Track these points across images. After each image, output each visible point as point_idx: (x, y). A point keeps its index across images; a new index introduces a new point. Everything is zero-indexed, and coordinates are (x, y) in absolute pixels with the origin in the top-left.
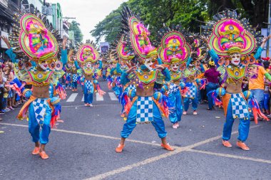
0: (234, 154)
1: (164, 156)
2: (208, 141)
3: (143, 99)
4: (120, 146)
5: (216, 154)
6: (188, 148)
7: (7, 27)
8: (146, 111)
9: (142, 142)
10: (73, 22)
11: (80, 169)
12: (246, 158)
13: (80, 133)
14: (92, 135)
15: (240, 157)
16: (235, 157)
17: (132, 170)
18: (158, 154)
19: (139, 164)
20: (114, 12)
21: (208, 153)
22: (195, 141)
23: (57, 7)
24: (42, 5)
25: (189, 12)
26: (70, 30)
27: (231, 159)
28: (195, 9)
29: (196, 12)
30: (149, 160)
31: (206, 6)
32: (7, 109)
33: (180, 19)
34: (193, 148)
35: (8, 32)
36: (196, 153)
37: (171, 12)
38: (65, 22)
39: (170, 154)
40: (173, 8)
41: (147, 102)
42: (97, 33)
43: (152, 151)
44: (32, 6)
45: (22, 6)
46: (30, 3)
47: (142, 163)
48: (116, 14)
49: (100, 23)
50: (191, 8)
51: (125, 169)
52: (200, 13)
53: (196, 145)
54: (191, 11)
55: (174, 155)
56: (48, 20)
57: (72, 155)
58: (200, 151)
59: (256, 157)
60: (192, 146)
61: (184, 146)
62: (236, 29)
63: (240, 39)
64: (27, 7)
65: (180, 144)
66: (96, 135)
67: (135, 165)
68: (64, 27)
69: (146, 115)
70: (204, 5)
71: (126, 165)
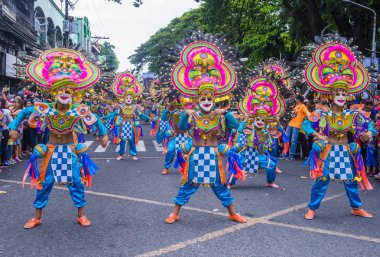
0: (328, 229)
1: (230, 230)
2: (291, 209)
3: (202, 150)
4: (172, 215)
5: (303, 228)
6: (263, 220)
7: (14, 48)
8: (207, 168)
9: (199, 210)
10: (106, 44)
11: (113, 246)
12: (344, 235)
13: (113, 196)
14: (129, 198)
15: (337, 234)
16: (329, 232)
17: (185, 249)
18: (222, 228)
19: (195, 241)
20: (162, 30)
21: (293, 226)
22: (274, 209)
23: (83, 22)
24: (63, 19)
25: (264, 33)
26: (101, 54)
27: (324, 235)
28: (272, 30)
29: (273, 33)
30: (210, 236)
31: (287, 26)
32: (12, 161)
33: (252, 42)
34: (271, 220)
35: (16, 55)
36: (275, 227)
37: (240, 32)
38: (94, 44)
39: (239, 226)
40: (243, 26)
41: (207, 156)
42: (138, 58)
43: (214, 223)
44: (50, 20)
45: (36, 20)
46: (47, 16)
47: (200, 239)
48: (165, 34)
49: (143, 46)
50: (267, 27)
51: (175, 247)
52: (279, 34)
53: (274, 215)
54: (267, 31)
55: (245, 229)
56: (71, 40)
57: (101, 227)
58: (281, 224)
59: (358, 234)
60: (270, 217)
61: (259, 216)
62: (345, 57)
63: (348, 71)
64: (43, 21)
65: (253, 213)
66: (135, 199)
67: (189, 242)
68: (94, 50)
69: (207, 174)
70: (284, 24)
71: (177, 241)
